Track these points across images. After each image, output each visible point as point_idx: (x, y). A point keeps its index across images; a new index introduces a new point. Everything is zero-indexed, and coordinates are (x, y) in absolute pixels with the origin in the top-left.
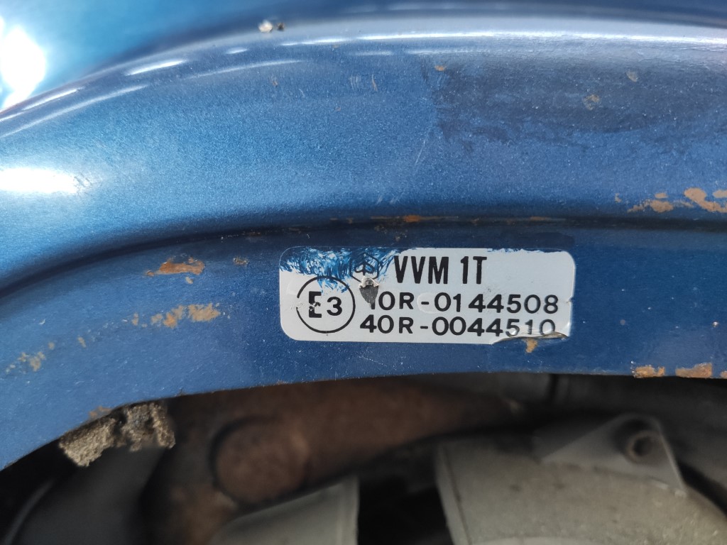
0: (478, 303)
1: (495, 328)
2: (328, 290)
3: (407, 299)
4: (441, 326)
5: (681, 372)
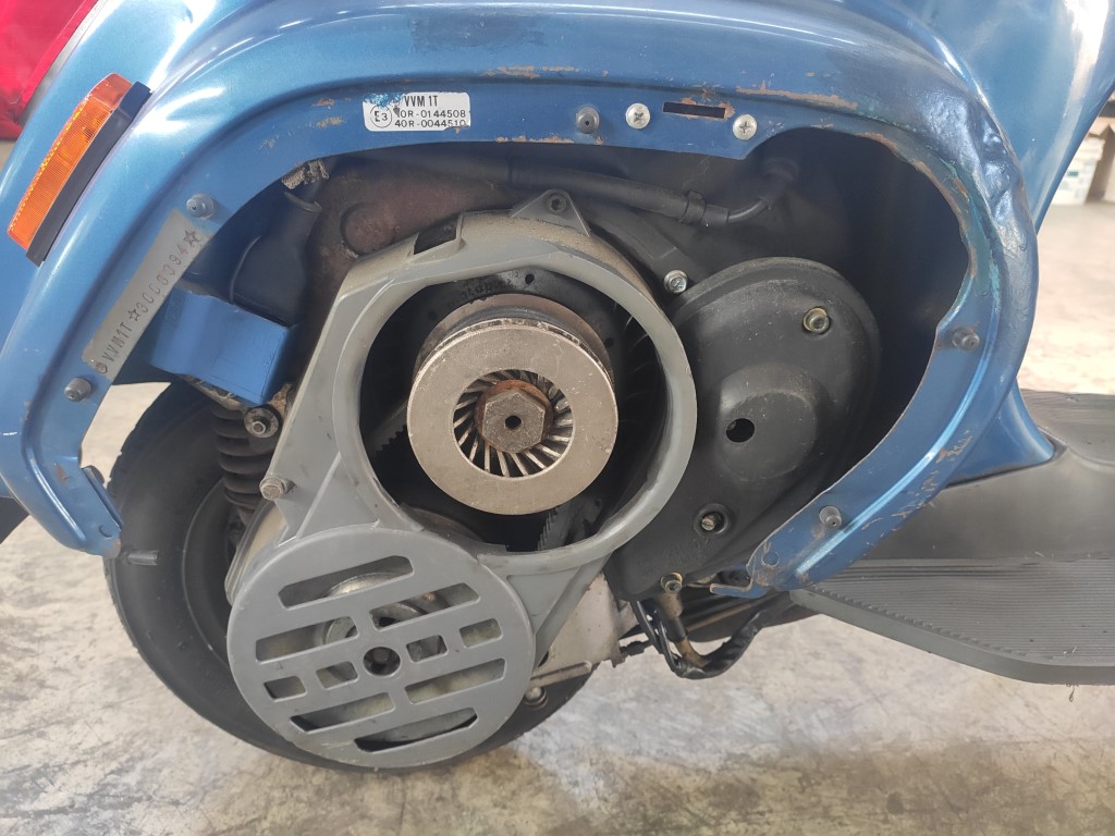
0: (436, 114)
1: (444, 123)
2: (382, 111)
5: (514, 139)
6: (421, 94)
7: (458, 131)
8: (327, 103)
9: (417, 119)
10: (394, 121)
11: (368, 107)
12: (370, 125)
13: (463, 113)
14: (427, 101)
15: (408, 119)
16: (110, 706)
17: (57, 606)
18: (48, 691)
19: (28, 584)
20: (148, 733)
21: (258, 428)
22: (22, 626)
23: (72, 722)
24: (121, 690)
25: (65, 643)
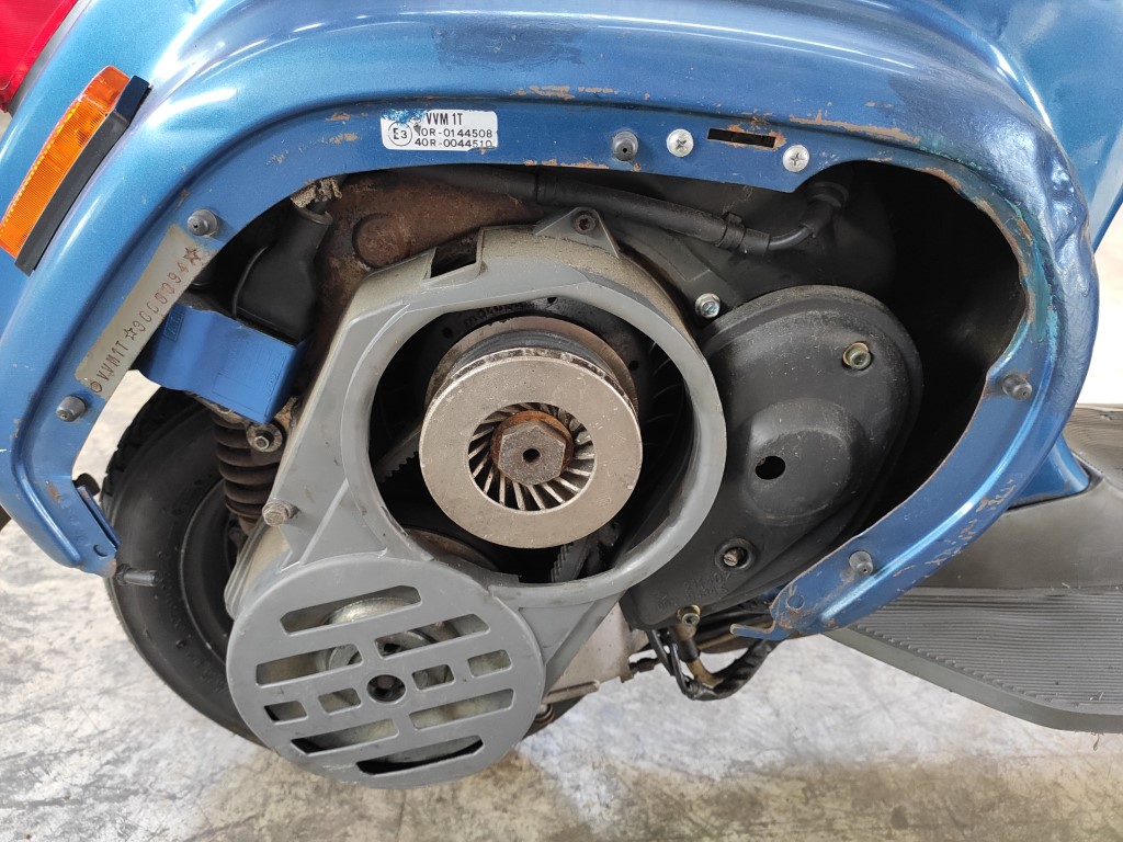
0: (461, 133)
1: (468, 144)
3: (432, 132)
4: (447, 143)
6: (444, 112)
7: (483, 152)
8: (341, 118)
9: (440, 138)
10: (414, 140)
11: (386, 124)
12: (389, 143)
13: (489, 134)
14: (450, 118)
15: (429, 137)
16: (106, 692)
17: (52, 584)
18: (43, 674)
19: (23, 559)
20: (145, 722)
21: (261, 442)
22: (18, 604)
23: (68, 708)
24: (118, 675)
25: (61, 624)
